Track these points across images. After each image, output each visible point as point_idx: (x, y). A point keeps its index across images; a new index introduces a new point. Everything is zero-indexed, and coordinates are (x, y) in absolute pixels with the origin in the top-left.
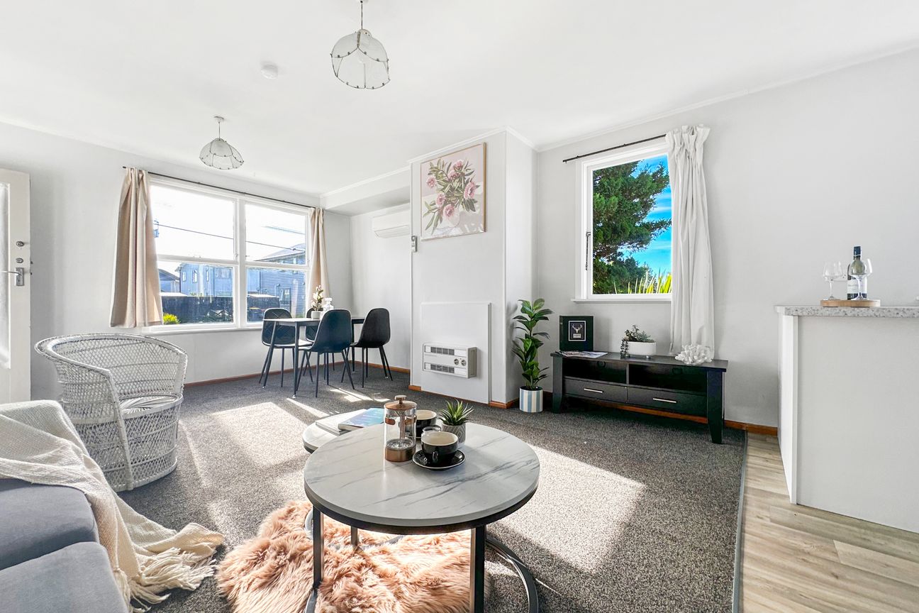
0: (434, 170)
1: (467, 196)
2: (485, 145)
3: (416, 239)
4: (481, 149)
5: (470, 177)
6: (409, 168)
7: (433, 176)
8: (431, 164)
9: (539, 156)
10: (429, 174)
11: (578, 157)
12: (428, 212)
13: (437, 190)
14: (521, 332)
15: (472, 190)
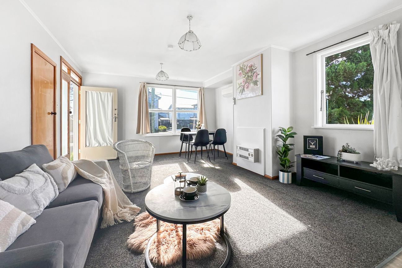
0: (241, 69)
1: (254, 79)
2: (262, 55)
3: (235, 99)
4: (260, 57)
5: (256, 70)
6: (232, 68)
7: (241, 71)
8: (240, 66)
9: (293, 54)
10: (239, 71)
11: (314, 52)
12: (239, 87)
13: (243, 77)
14: (281, 143)
15: (256, 76)
